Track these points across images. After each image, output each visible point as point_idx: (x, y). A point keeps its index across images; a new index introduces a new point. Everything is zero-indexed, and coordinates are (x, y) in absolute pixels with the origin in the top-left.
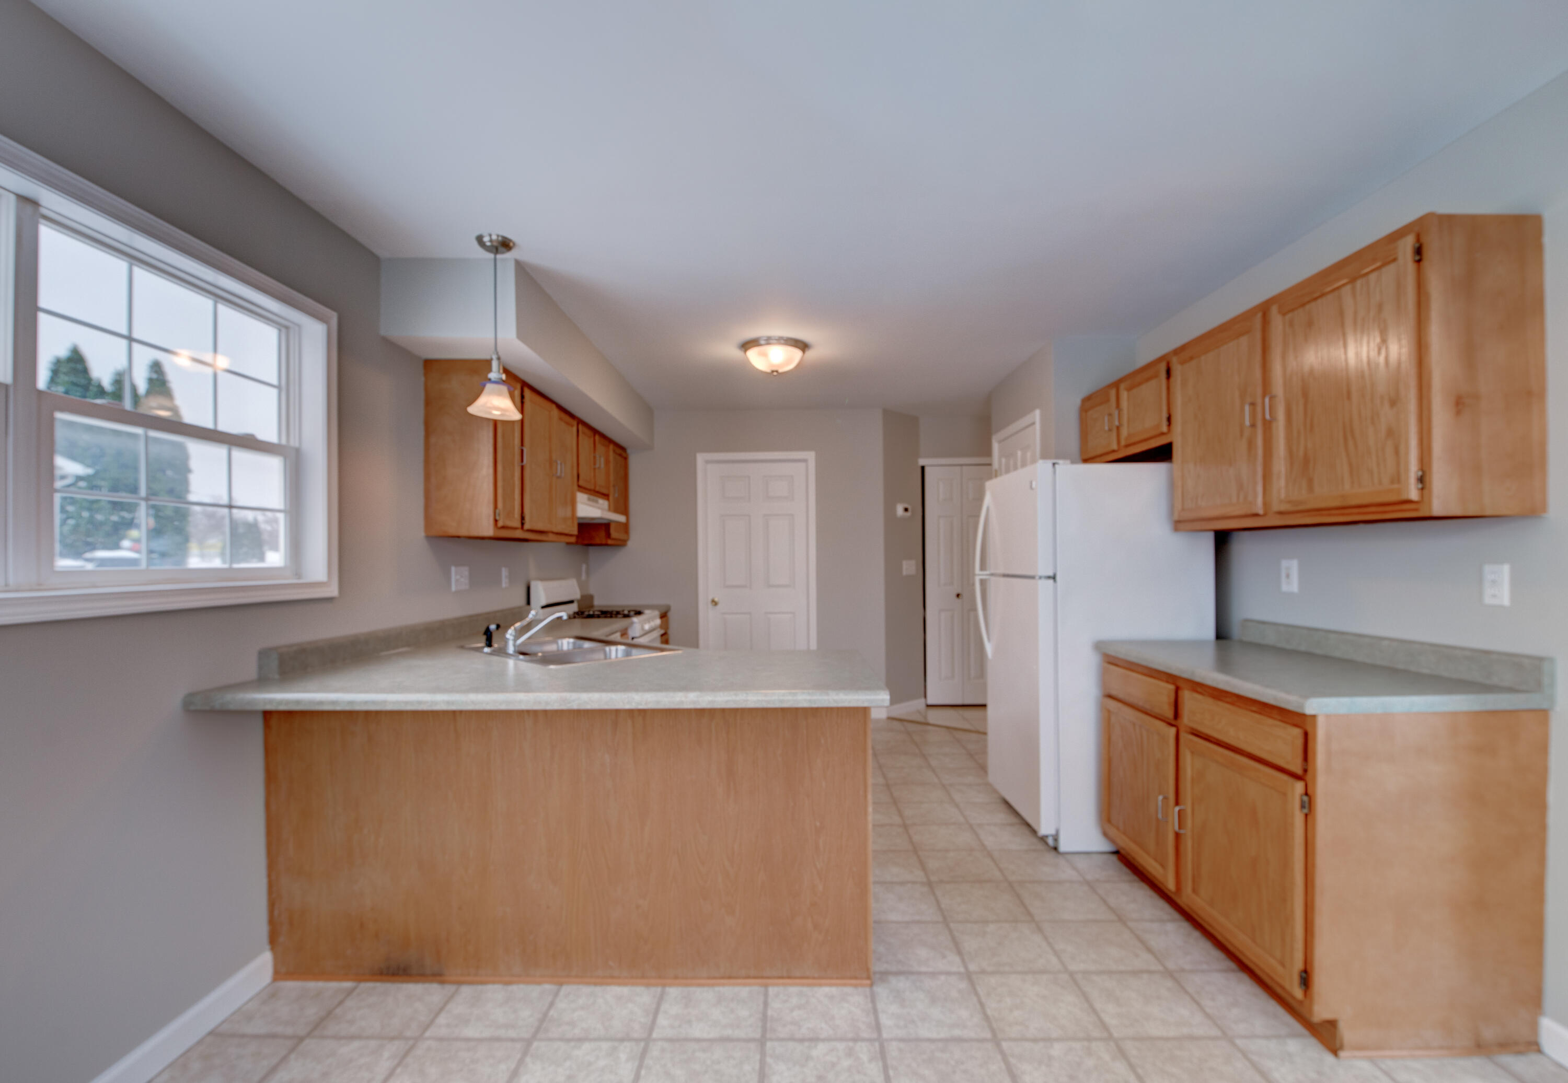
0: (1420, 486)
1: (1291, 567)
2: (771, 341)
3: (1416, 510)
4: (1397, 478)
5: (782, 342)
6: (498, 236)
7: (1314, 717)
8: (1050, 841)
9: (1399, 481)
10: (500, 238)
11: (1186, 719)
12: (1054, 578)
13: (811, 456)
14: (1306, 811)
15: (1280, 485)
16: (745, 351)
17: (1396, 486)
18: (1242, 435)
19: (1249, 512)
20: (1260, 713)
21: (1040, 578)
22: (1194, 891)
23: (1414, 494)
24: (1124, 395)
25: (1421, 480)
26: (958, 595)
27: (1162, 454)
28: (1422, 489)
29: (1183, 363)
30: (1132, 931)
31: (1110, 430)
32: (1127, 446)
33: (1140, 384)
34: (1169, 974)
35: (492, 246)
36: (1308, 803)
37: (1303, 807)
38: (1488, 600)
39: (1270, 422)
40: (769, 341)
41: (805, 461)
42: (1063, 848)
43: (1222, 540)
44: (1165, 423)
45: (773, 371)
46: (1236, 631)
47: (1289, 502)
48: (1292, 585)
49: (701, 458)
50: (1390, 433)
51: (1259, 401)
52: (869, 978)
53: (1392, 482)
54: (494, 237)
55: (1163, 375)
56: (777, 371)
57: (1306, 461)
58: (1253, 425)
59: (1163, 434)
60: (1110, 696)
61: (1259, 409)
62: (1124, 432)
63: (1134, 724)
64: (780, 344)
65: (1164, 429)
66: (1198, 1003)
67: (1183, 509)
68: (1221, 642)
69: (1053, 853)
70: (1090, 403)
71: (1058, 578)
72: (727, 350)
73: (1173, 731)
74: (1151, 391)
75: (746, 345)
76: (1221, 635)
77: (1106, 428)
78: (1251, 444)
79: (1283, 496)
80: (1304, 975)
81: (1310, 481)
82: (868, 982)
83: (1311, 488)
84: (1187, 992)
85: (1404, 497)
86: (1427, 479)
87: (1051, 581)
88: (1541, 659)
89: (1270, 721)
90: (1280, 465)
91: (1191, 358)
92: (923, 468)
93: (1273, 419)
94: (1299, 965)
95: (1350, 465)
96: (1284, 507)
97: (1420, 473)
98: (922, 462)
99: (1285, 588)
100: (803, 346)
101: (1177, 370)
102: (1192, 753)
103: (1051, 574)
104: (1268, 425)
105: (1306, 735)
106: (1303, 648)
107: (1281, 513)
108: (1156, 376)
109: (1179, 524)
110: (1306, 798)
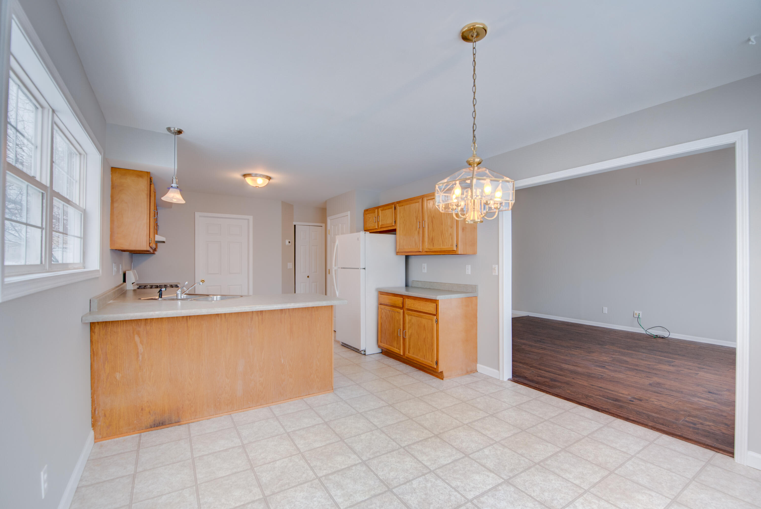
0: (456, 247)
1: (425, 265)
2: (257, 176)
3: (456, 253)
4: (452, 245)
5: (262, 176)
6: (178, 129)
7: (438, 300)
8: (363, 352)
9: (452, 246)
10: (179, 130)
11: (406, 307)
12: (365, 269)
13: (251, 218)
14: (436, 323)
15: (426, 244)
16: (245, 177)
17: (452, 247)
18: (416, 230)
19: (418, 251)
20: (426, 302)
21: (361, 269)
22: (408, 353)
23: (455, 249)
24: (380, 212)
25: (456, 246)
26: (308, 277)
27: (393, 231)
28: (457, 248)
29: (400, 206)
30: (393, 368)
31: (375, 222)
32: (381, 228)
33: (386, 209)
34: (405, 374)
35: (174, 132)
36: (437, 321)
37: (436, 322)
38: (467, 273)
39: (424, 227)
40: (256, 175)
41: (248, 220)
42: (366, 354)
43: (407, 257)
44: (394, 223)
45: (256, 187)
46: (410, 284)
47: (428, 249)
48: (425, 271)
49: (197, 214)
50: (451, 234)
51: (421, 221)
52: (333, 389)
53: (451, 246)
54: (176, 129)
55: (394, 208)
56: (258, 187)
57: (432, 239)
58: (420, 228)
59: (393, 226)
60: (381, 304)
61: (421, 223)
62: (380, 223)
63: (390, 311)
64: (261, 177)
65: (394, 225)
66: (413, 378)
67: (399, 249)
68: (406, 287)
69: (364, 356)
70: (367, 211)
71: (366, 269)
72: (237, 176)
73: (402, 310)
74: (389, 212)
75: (245, 176)
76: (407, 285)
77: (375, 221)
78: (419, 233)
79: (427, 247)
80: (436, 362)
81: (433, 244)
82: (332, 391)
83: (433, 246)
84: (410, 376)
85: (453, 250)
86: (458, 245)
87: (364, 270)
88: (476, 285)
89: (429, 303)
90: (426, 239)
91: (402, 206)
92: (295, 226)
93: (425, 227)
94: (435, 360)
95: (442, 241)
96: (427, 250)
97: (456, 244)
98: (294, 223)
99: (423, 271)
100: (269, 178)
101: (398, 208)
102: (408, 315)
103: (364, 268)
104: (423, 228)
105: (437, 305)
106: (428, 287)
107: (426, 251)
108: (391, 208)
109: (397, 253)
110: (436, 320)
